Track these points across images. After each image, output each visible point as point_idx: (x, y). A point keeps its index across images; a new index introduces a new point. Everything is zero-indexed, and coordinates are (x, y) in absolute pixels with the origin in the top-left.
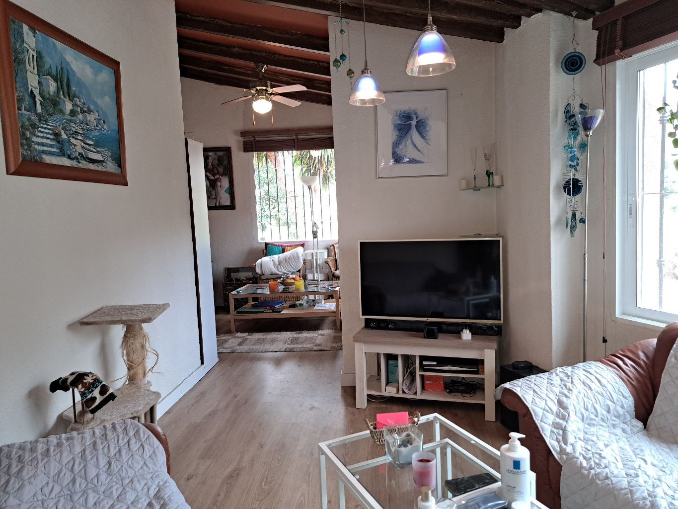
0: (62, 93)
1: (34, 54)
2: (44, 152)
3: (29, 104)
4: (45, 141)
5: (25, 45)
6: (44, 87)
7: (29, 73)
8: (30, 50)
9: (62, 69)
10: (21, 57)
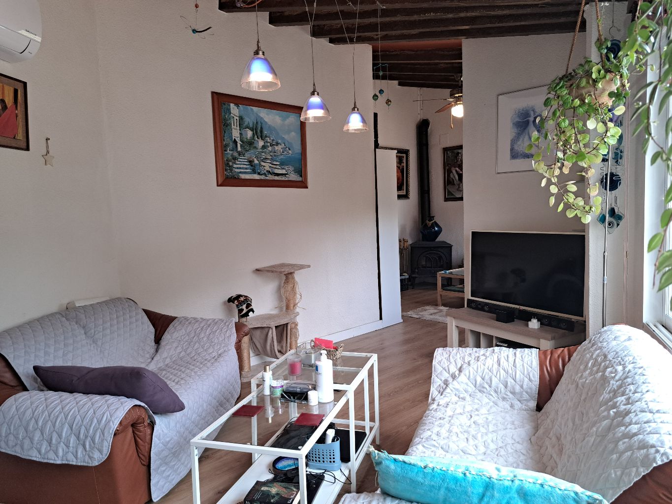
0: (256, 136)
1: (238, 118)
2: (240, 172)
3: (233, 147)
4: (242, 166)
5: (232, 115)
6: (244, 136)
7: (233, 130)
8: (235, 117)
9: (257, 123)
10: (228, 122)
